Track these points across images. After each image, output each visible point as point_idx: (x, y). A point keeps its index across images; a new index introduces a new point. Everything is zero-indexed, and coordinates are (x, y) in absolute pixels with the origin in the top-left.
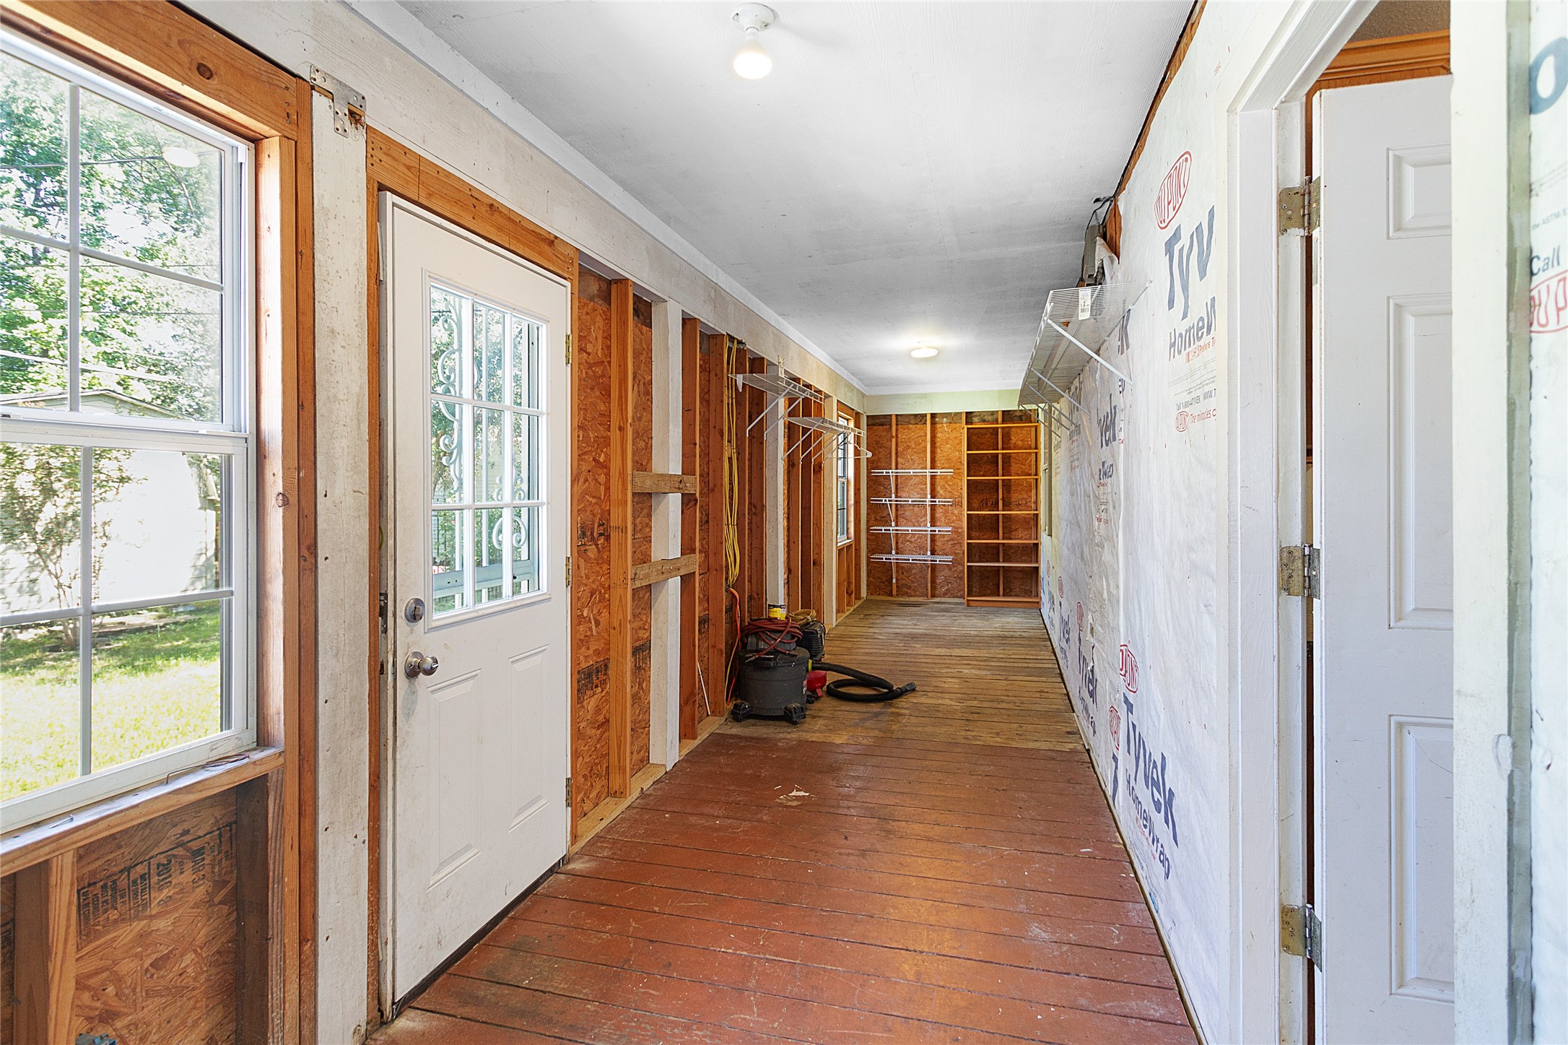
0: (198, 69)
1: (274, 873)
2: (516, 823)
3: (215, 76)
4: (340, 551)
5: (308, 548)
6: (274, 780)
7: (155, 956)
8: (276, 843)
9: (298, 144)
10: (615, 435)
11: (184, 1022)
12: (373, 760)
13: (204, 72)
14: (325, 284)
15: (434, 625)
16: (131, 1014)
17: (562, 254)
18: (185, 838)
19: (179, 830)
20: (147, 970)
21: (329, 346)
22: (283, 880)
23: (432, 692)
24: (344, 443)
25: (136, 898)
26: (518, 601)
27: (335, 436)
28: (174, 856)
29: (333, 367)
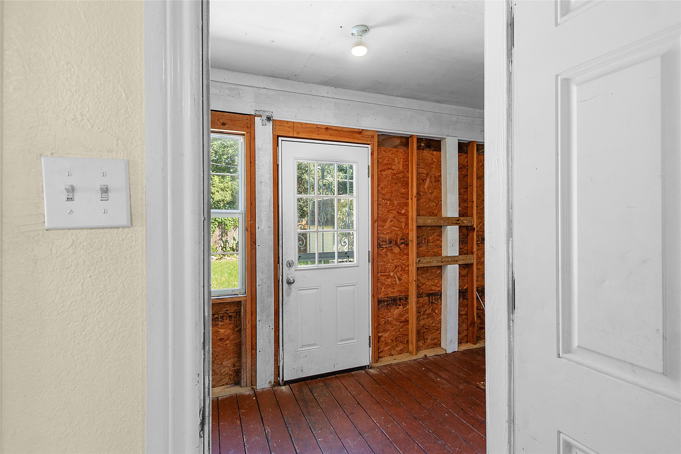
0: (222, 124)
1: (243, 327)
2: (339, 344)
3: (227, 125)
4: (264, 244)
5: (253, 243)
6: (243, 303)
7: (220, 337)
8: (244, 320)
9: (251, 133)
10: (410, 201)
11: (227, 357)
12: (276, 306)
13: (224, 124)
14: (259, 169)
15: (298, 269)
16: (214, 349)
17: (366, 135)
18: (228, 312)
19: (226, 309)
20: (218, 340)
21: (260, 186)
22: (246, 330)
23: (298, 290)
24: (265, 213)
25: (215, 322)
26: (339, 265)
27: (261, 211)
28: (224, 315)
29: (261, 192)
